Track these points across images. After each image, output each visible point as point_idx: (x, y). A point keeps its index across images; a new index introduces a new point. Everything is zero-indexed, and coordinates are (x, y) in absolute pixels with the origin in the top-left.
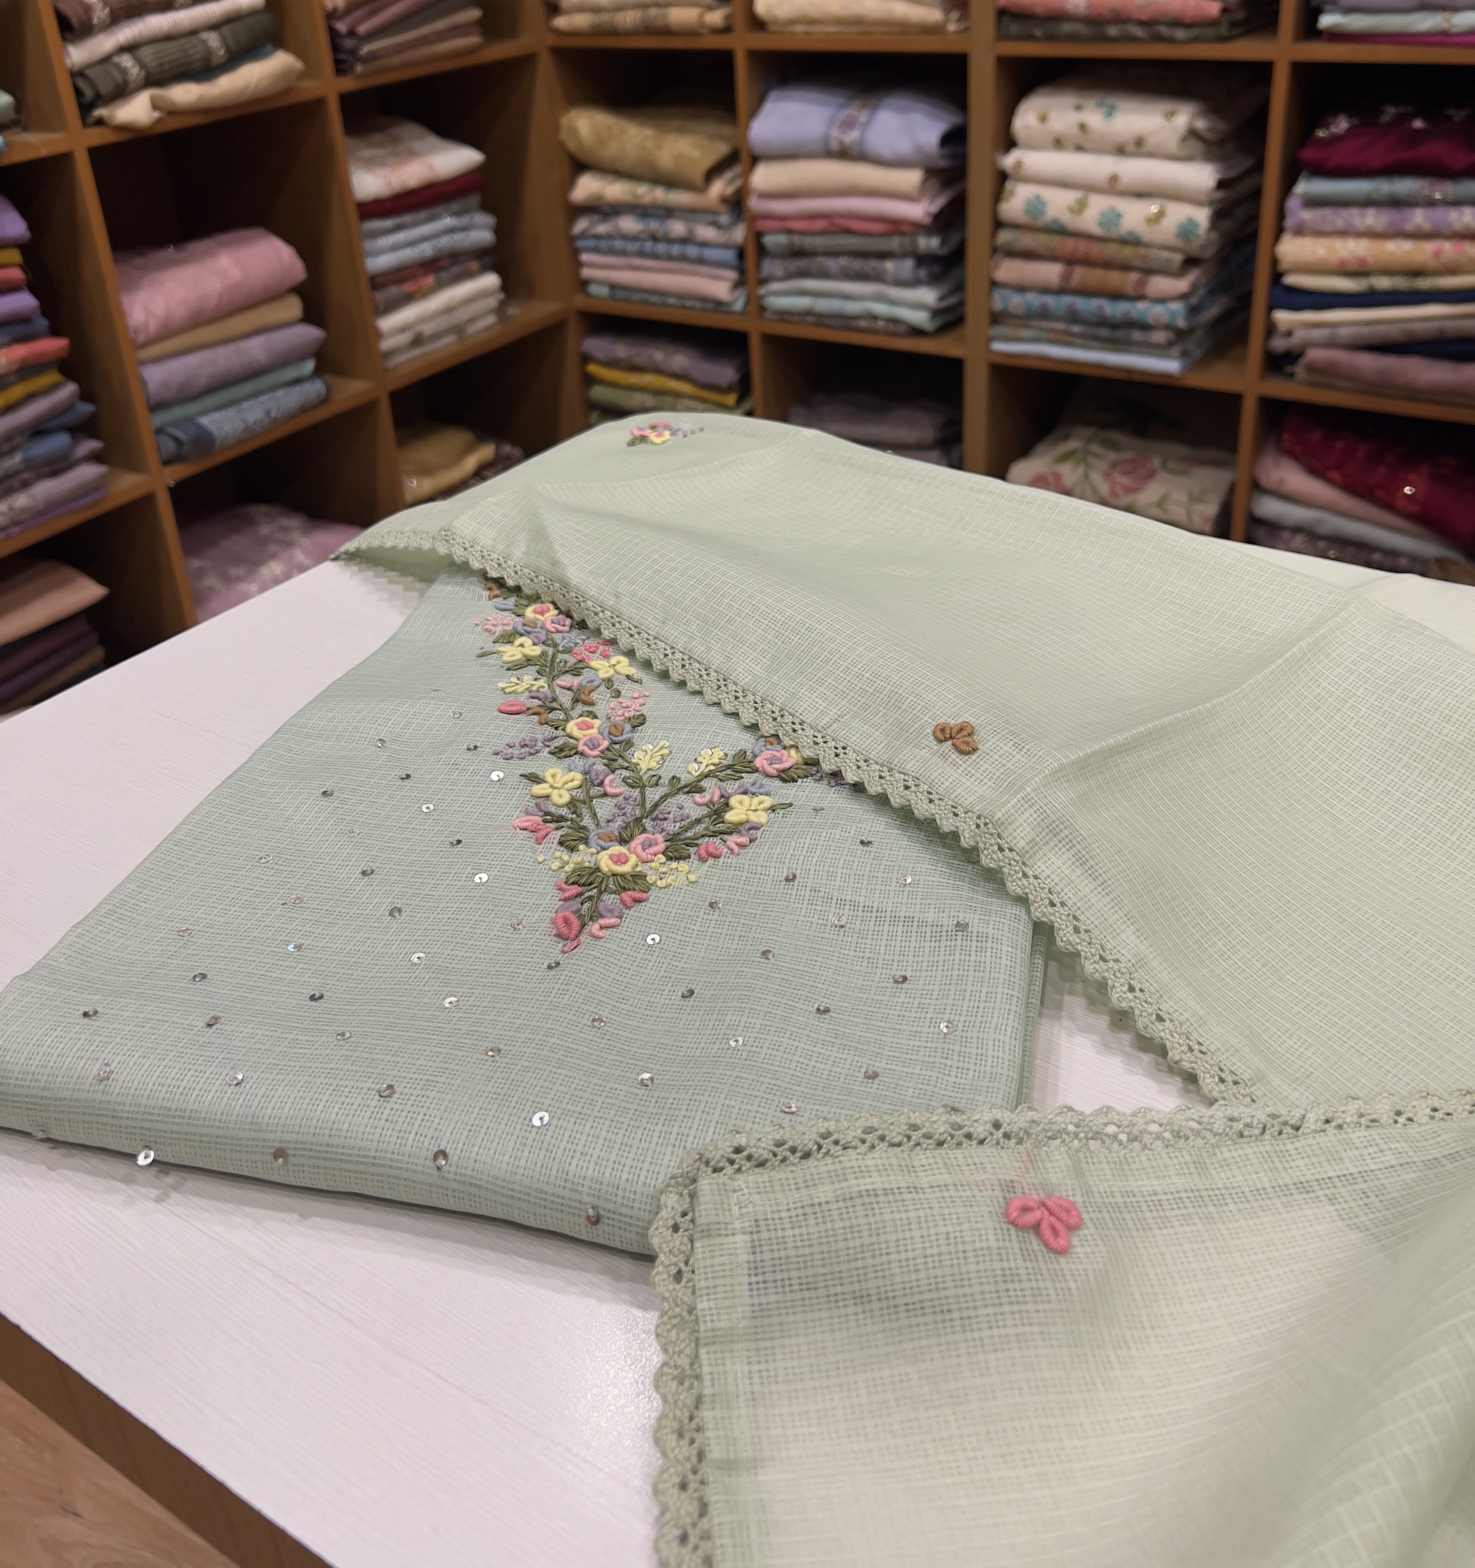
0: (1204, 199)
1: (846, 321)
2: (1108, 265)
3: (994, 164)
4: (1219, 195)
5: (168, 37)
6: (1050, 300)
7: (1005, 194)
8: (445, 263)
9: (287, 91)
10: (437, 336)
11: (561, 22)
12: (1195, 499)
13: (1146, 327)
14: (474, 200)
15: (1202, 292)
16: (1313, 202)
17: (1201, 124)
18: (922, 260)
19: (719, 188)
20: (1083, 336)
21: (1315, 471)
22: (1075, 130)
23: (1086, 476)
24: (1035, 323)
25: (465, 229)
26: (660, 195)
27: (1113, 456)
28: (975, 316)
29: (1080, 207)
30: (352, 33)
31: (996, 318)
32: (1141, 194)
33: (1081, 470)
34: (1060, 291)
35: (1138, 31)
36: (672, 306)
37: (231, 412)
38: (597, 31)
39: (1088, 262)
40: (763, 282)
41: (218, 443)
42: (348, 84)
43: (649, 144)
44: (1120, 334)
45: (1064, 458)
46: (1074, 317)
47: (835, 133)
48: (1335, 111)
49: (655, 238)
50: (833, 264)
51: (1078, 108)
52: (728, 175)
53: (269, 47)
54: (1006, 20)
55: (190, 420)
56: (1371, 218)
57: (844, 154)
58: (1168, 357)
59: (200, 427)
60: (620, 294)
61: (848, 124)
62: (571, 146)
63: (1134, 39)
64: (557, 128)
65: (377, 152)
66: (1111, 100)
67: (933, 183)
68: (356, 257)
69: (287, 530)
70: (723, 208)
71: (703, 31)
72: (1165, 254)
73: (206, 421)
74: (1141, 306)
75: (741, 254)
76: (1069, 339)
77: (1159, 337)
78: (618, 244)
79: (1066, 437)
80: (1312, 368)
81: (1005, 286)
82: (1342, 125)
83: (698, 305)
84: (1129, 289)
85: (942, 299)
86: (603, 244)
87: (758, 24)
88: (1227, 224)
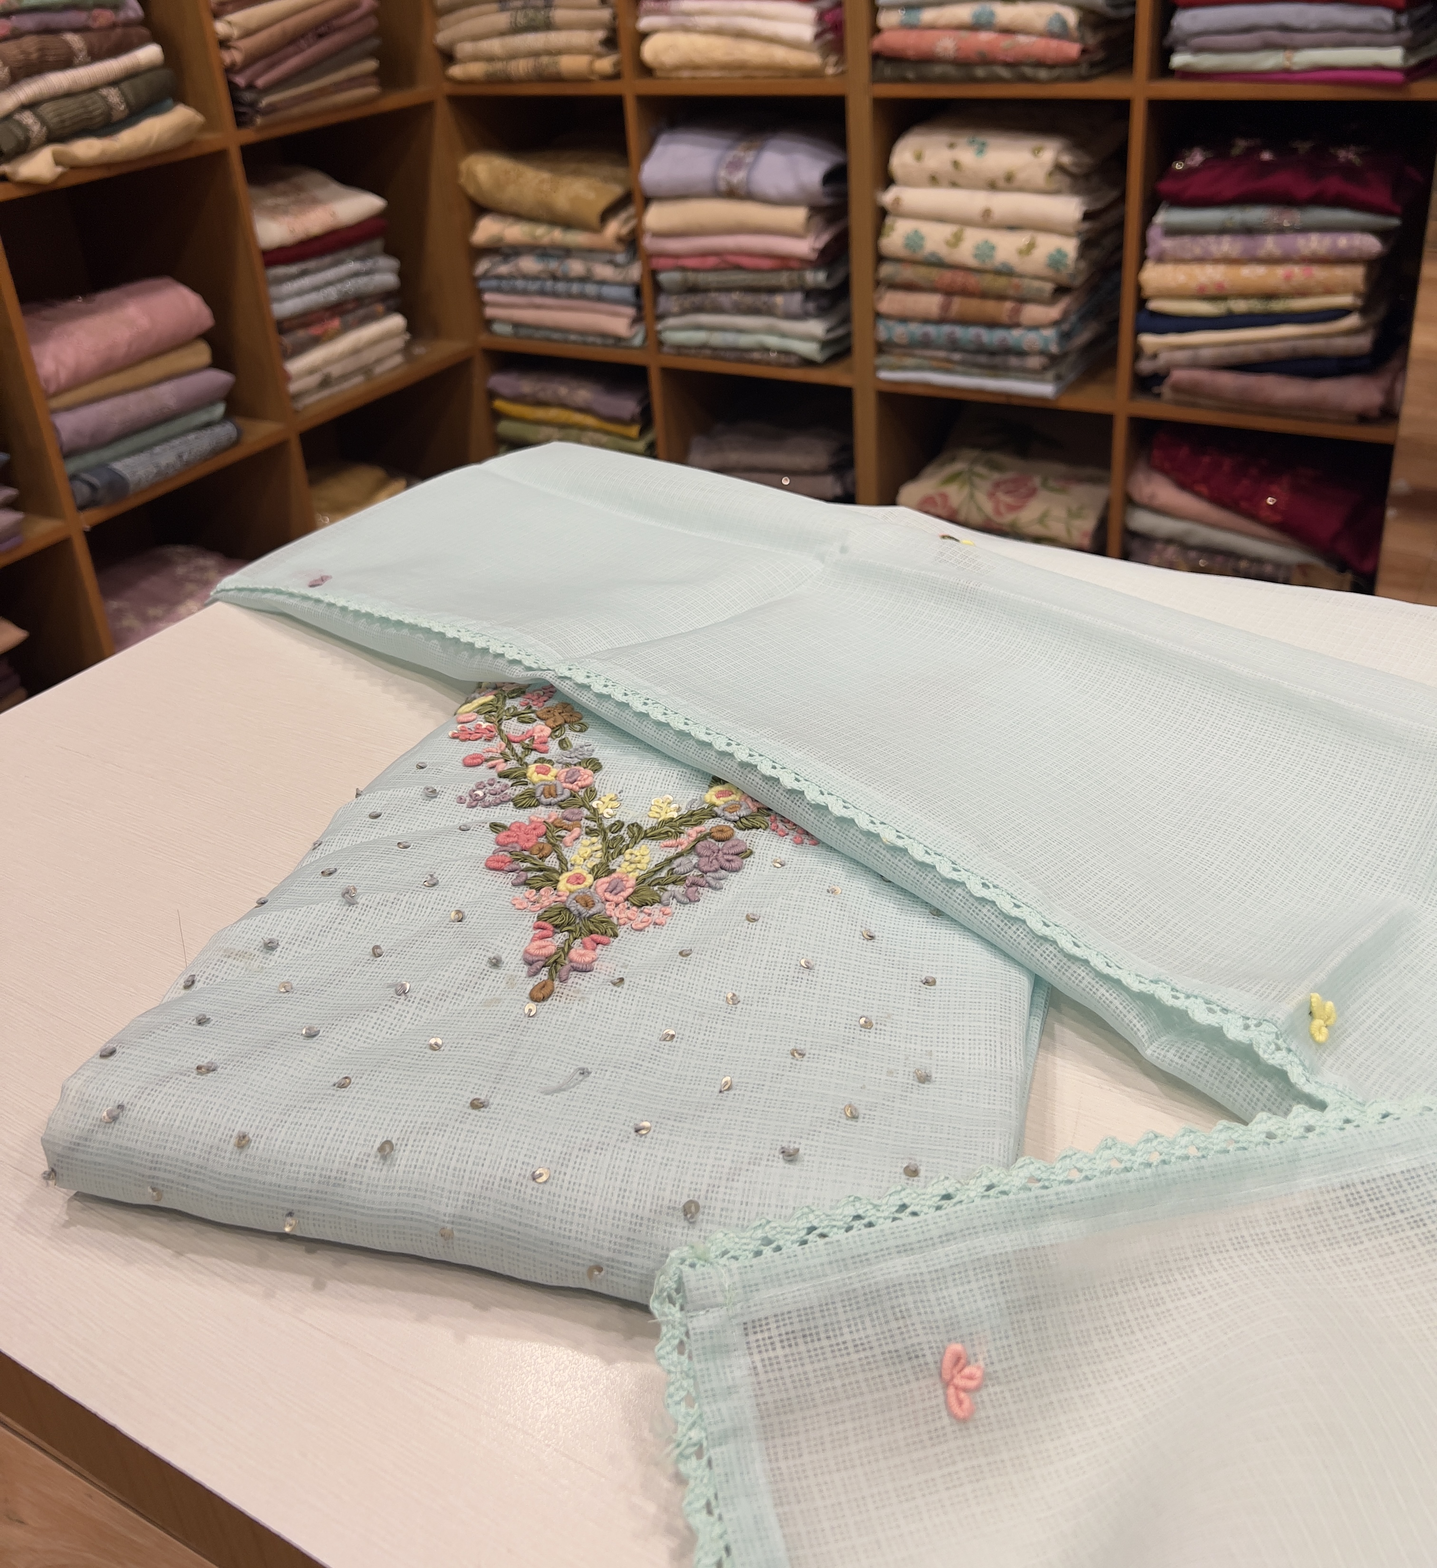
0: (1071, 230)
1: (740, 353)
2: (984, 295)
3: (874, 202)
4: (1086, 226)
5: (69, 94)
6: (931, 330)
7: (886, 230)
8: (350, 306)
9: (189, 144)
10: (345, 377)
11: (456, 71)
12: (1073, 515)
13: (1021, 353)
14: (378, 244)
15: (1073, 318)
16: (1172, 231)
17: (1066, 159)
18: (810, 293)
19: (614, 228)
20: (962, 363)
21: (1184, 485)
22: (949, 167)
23: (972, 496)
24: (918, 352)
25: (369, 273)
26: (558, 235)
27: (996, 476)
28: (862, 346)
29: (956, 240)
30: (250, 86)
31: (882, 348)
32: (1013, 227)
33: (966, 491)
34: (941, 321)
35: (1004, 72)
36: (574, 342)
37: (143, 457)
38: (491, 79)
39: (965, 292)
40: (660, 317)
41: (132, 487)
42: (248, 135)
43: (546, 187)
44: (998, 360)
45: (951, 479)
46: (954, 345)
47: (723, 173)
48: (1190, 146)
49: (554, 278)
50: (725, 299)
51: (952, 146)
52: (623, 215)
53: (169, 102)
54: (880, 63)
55: (103, 466)
56: (1227, 245)
57: (732, 194)
58: (1042, 381)
59: (114, 472)
60: (523, 332)
61: (735, 165)
62: (471, 190)
63: (1000, 80)
64: (456, 173)
65: (281, 200)
66: (981, 138)
67: (818, 220)
68: (262, 304)
69: (203, 569)
70: (620, 248)
71: (593, 78)
72: (1037, 284)
73: (118, 466)
74: (1016, 333)
75: (638, 291)
76: (950, 366)
77: (1034, 362)
78: (520, 284)
79: (953, 460)
80: (1178, 389)
81: (888, 317)
82: (1197, 158)
83: (599, 341)
84: (1005, 318)
85: (829, 331)
86: (504, 284)
87: (646, 70)
88: (1096, 253)
